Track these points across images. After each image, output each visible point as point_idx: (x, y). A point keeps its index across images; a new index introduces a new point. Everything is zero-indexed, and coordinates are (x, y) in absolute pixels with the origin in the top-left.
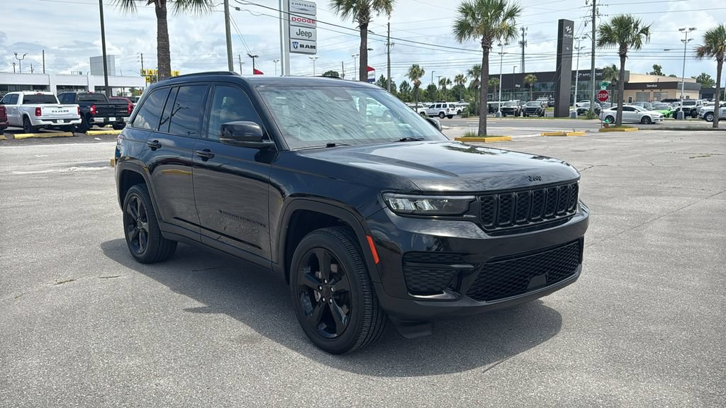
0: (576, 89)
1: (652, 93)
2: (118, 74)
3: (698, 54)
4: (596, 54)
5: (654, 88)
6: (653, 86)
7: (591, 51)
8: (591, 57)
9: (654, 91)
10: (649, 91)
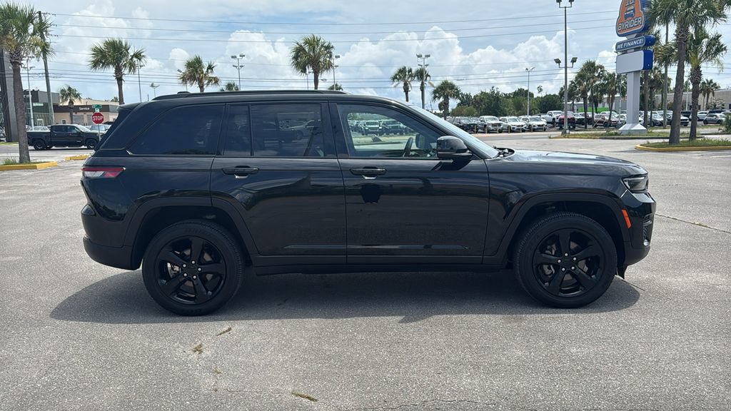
0: (31, 111)
1: (85, 116)
3: (183, 81)
4: (49, 75)
5: (87, 111)
6: (86, 109)
7: (44, 71)
8: (45, 78)
9: (88, 113)
10: (82, 114)
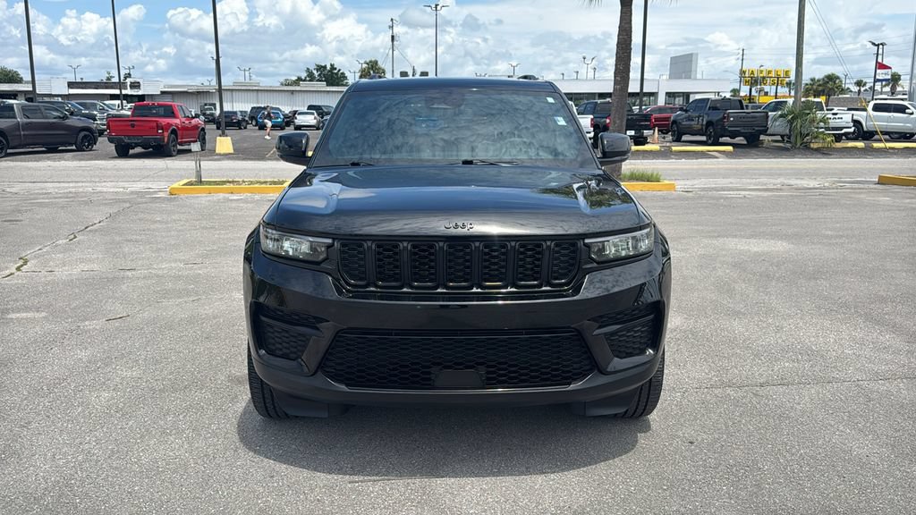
2: (699, 76)
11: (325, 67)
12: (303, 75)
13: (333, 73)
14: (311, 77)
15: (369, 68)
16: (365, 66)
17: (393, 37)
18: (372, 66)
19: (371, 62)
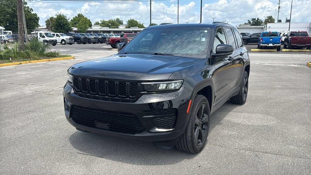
11: (255, 19)
12: (247, 22)
13: (258, 21)
14: (249, 22)
15: (268, 19)
16: (267, 18)
17: (279, 7)
18: (270, 18)
19: (269, 17)
